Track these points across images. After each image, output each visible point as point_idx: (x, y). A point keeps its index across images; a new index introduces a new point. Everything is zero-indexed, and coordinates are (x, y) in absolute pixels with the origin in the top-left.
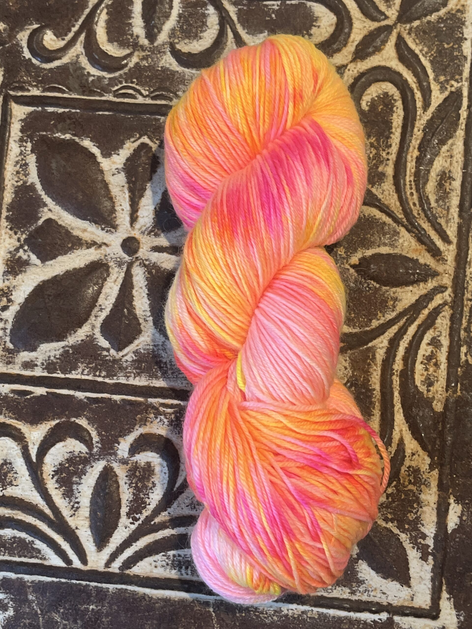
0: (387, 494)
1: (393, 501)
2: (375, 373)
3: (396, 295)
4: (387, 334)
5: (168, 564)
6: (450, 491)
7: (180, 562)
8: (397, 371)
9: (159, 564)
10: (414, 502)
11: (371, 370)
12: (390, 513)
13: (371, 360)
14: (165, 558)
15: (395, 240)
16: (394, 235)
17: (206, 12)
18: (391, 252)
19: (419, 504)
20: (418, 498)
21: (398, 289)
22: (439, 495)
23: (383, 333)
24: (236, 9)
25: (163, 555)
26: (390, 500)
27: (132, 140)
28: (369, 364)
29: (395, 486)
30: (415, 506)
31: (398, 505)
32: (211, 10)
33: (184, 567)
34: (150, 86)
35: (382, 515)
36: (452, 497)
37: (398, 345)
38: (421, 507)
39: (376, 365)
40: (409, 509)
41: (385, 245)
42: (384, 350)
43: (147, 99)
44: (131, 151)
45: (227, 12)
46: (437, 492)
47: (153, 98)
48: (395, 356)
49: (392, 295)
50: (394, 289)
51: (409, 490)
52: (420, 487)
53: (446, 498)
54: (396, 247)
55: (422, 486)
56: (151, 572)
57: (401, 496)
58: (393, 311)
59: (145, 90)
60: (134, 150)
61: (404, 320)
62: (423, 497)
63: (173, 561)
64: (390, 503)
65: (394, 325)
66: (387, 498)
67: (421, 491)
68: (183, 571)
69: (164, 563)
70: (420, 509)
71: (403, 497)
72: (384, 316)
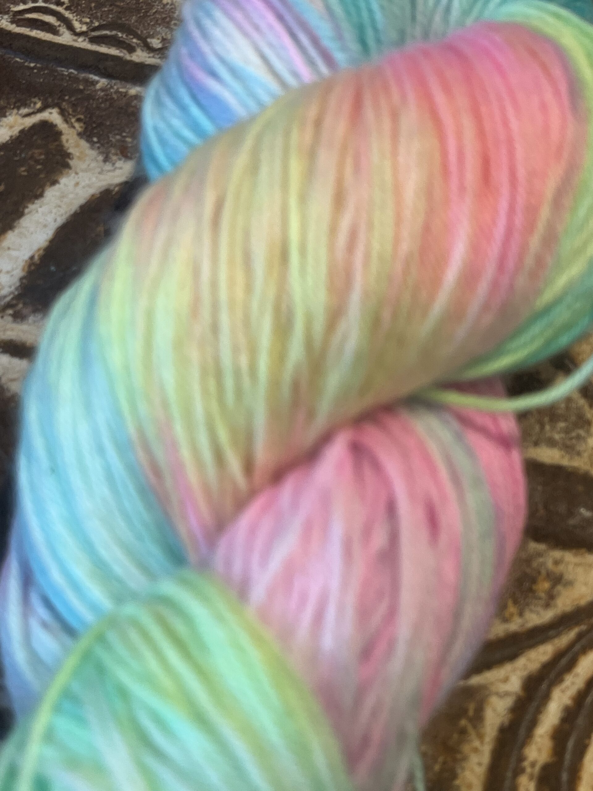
2: (474, 759)
3: (561, 568)
4: (521, 662)
8: (533, 765)
11: (466, 748)
13: (471, 720)
15: (578, 437)
16: (576, 425)
18: (565, 462)
21: (569, 557)
23: (513, 657)
27: (24, 111)
28: (463, 732)
34: (93, 17)
37: (546, 697)
39: (481, 737)
41: (552, 443)
42: (509, 702)
43: (81, 39)
44: (15, 131)
47: (94, 40)
48: (534, 723)
49: (550, 564)
50: (557, 554)
54: (579, 454)
58: (547, 606)
59: (81, 22)
60: (22, 132)
61: (572, 634)
65: (543, 641)
72: (521, 614)
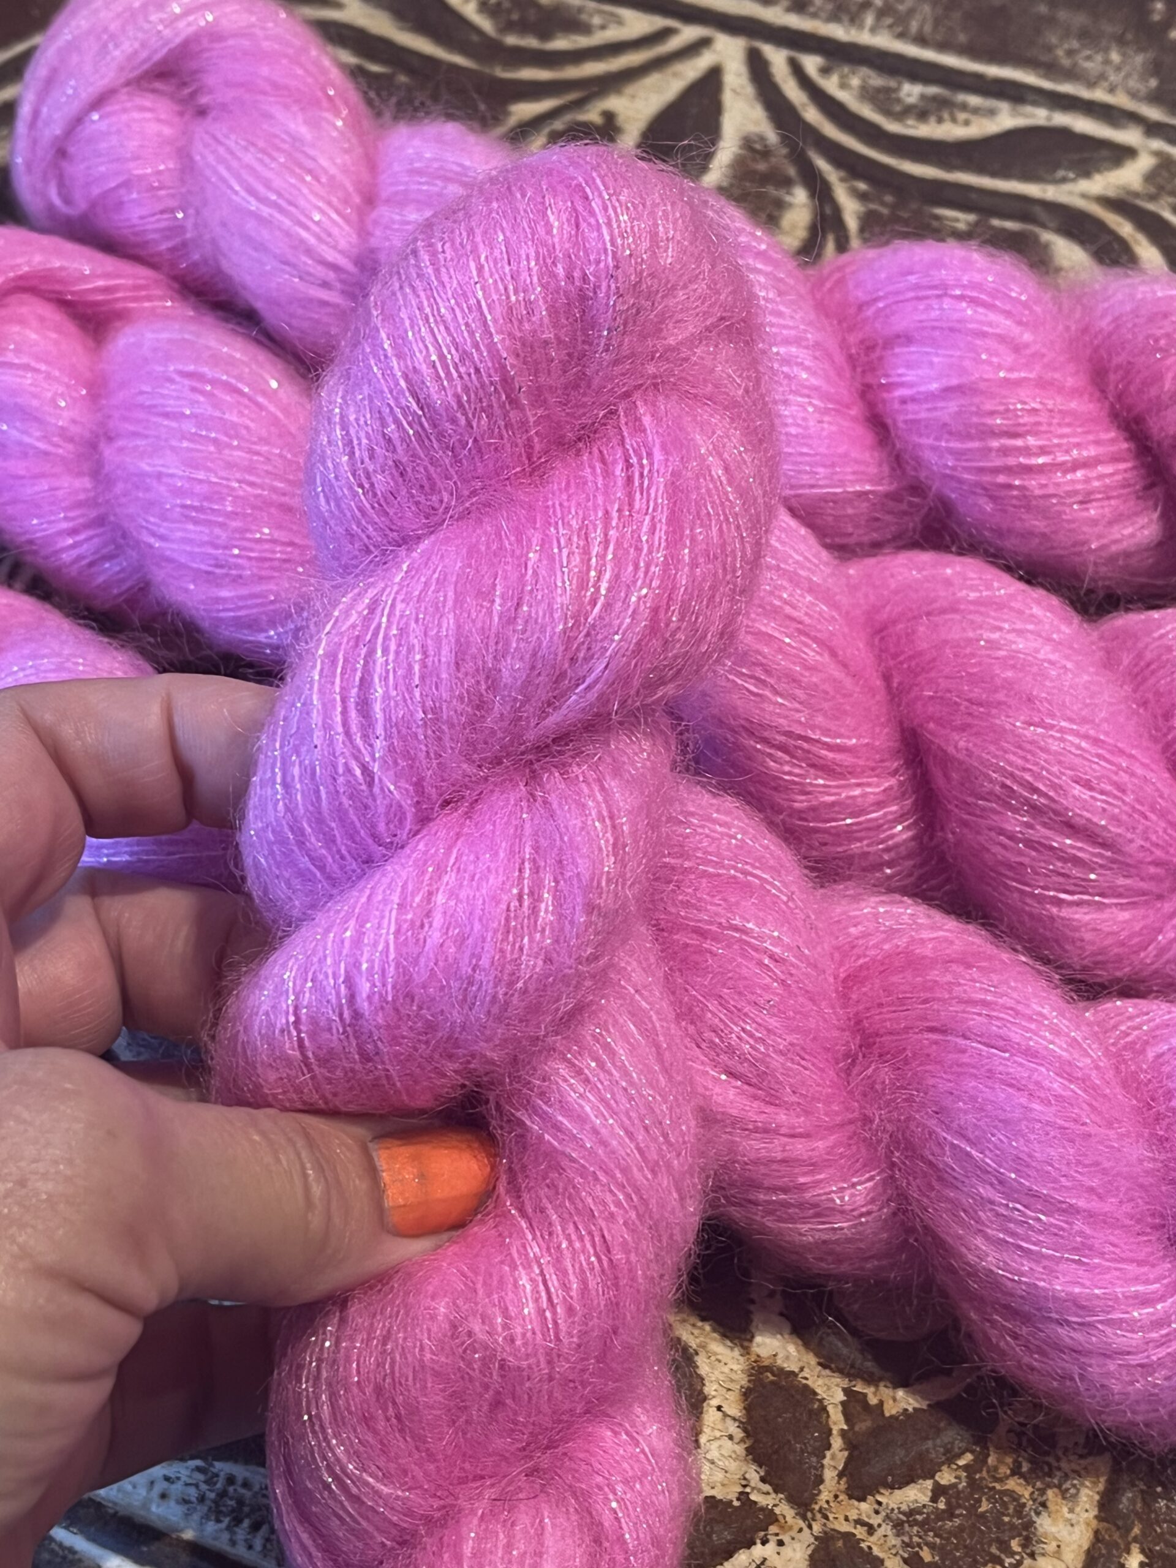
0: (937, 1485)
1: (950, 1514)
5: (202, 1499)
6: (1136, 1531)
7: (241, 1502)
9: (177, 1489)
10: (1013, 1529)
12: (932, 1547)
14: (201, 1477)
17: (788, 198)
19: (1027, 1543)
20: (1029, 1525)
22: (1097, 1533)
24: (862, 209)
25: (198, 1469)
26: (942, 1506)
29: (966, 1468)
30: (1015, 1545)
31: (961, 1528)
32: (800, 196)
33: (246, 1523)
35: (906, 1545)
36: (1135, 1548)
38: (1032, 1555)
40: (994, 1550)
45: (837, 210)
46: (1095, 1523)
51: (1010, 1493)
52: (1042, 1492)
53: (1116, 1545)
55: (1050, 1493)
56: (145, 1506)
57: (979, 1501)
62: (1045, 1524)
63: (223, 1494)
64: (940, 1516)
66: (934, 1499)
67: (1044, 1505)
68: (241, 1533)
69: (193, 1493)
70: (1028, 1561)
71: (985, 1506)
